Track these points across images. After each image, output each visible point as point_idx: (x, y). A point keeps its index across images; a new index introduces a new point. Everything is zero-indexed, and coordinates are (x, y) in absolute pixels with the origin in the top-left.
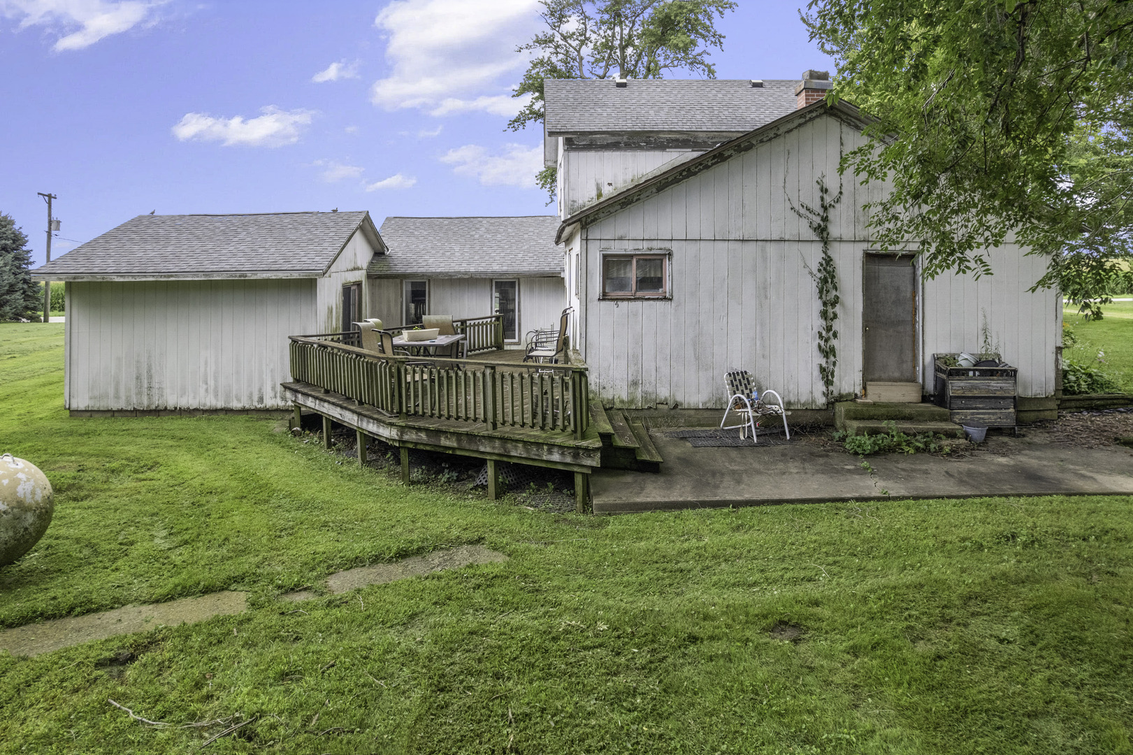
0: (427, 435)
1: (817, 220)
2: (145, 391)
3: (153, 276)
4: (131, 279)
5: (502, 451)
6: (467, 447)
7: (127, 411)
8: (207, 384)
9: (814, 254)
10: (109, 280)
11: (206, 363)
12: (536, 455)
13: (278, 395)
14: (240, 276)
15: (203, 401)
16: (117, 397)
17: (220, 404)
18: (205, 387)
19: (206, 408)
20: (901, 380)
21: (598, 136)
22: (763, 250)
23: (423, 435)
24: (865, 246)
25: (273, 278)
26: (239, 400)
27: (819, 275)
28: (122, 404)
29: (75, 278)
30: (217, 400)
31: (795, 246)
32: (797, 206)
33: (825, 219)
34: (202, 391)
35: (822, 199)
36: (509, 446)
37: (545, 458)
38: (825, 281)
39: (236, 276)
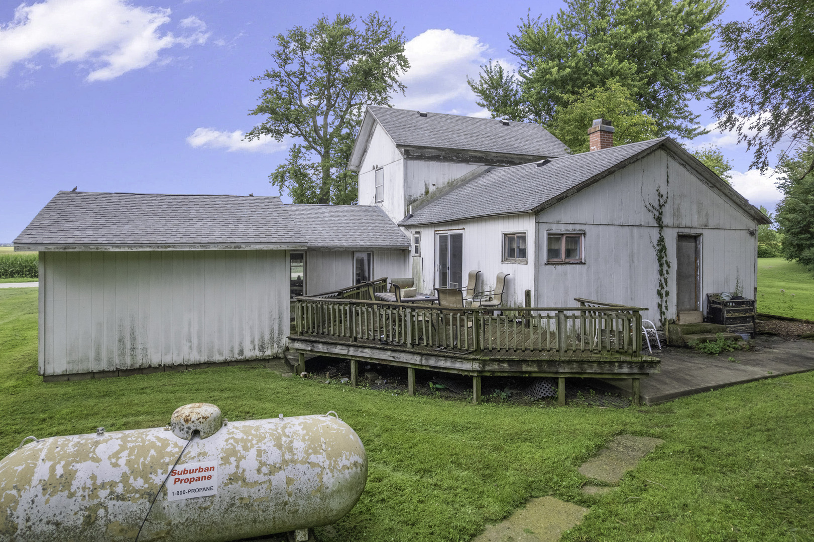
0: (509, 365)
1: (657, 214)
2: (128, 352)
3: (150, 247)
4: (127, 250)
5: (579, 370)
6: (548, 370)
7: (109, 372)
8: (190, 342)
9: (655, 234)
10: (103, 250)
11: (190, 324)
12: (609, 370)
13: (257, 347)
14: (235, 248)
15: (187, 357)
16: (98, 359)
17: (204, 359)
18: (188, 344)
19: (190, 363)
20: (690, 310)
21: (430, 150)
22: (632, 232)
23: (505, 366)
24: (677, 230)
25: (265, 249)
26: (221, 354)
27: (658, 248)
28: (104, 366)
29: (65, 248)
30: (201, 356)
31: (648, 229)
32: (648, 206)
33: (661, 213)
34: (186, 349)
35: (659, 201)
36: (585, 366)
37: (616, 371)
38: (660, 251)
39: (231, 247)
